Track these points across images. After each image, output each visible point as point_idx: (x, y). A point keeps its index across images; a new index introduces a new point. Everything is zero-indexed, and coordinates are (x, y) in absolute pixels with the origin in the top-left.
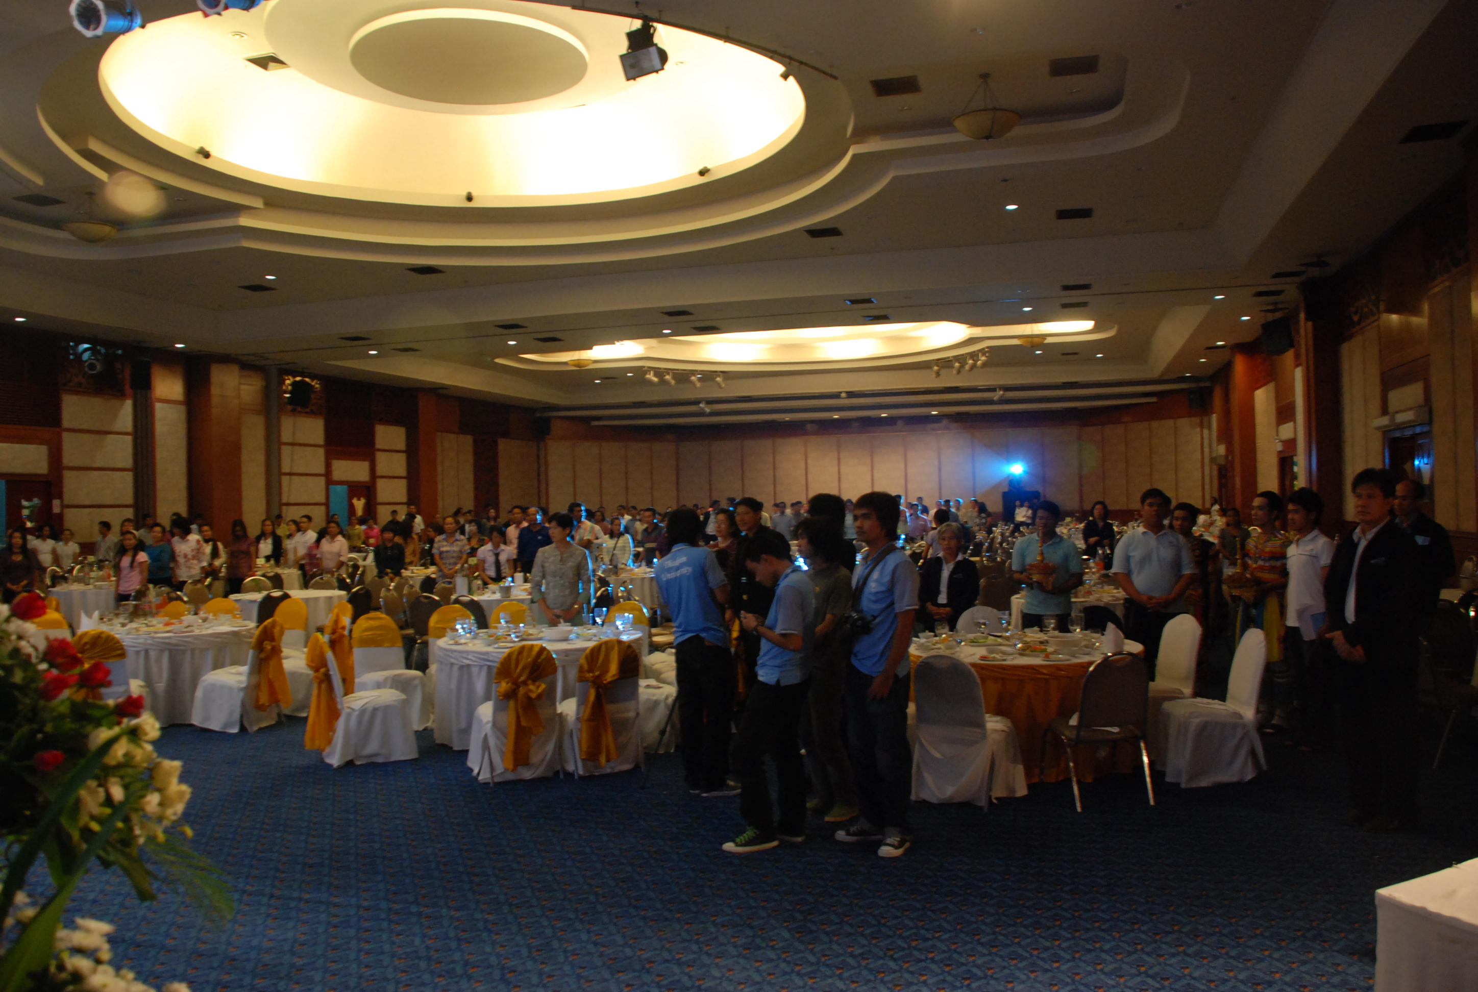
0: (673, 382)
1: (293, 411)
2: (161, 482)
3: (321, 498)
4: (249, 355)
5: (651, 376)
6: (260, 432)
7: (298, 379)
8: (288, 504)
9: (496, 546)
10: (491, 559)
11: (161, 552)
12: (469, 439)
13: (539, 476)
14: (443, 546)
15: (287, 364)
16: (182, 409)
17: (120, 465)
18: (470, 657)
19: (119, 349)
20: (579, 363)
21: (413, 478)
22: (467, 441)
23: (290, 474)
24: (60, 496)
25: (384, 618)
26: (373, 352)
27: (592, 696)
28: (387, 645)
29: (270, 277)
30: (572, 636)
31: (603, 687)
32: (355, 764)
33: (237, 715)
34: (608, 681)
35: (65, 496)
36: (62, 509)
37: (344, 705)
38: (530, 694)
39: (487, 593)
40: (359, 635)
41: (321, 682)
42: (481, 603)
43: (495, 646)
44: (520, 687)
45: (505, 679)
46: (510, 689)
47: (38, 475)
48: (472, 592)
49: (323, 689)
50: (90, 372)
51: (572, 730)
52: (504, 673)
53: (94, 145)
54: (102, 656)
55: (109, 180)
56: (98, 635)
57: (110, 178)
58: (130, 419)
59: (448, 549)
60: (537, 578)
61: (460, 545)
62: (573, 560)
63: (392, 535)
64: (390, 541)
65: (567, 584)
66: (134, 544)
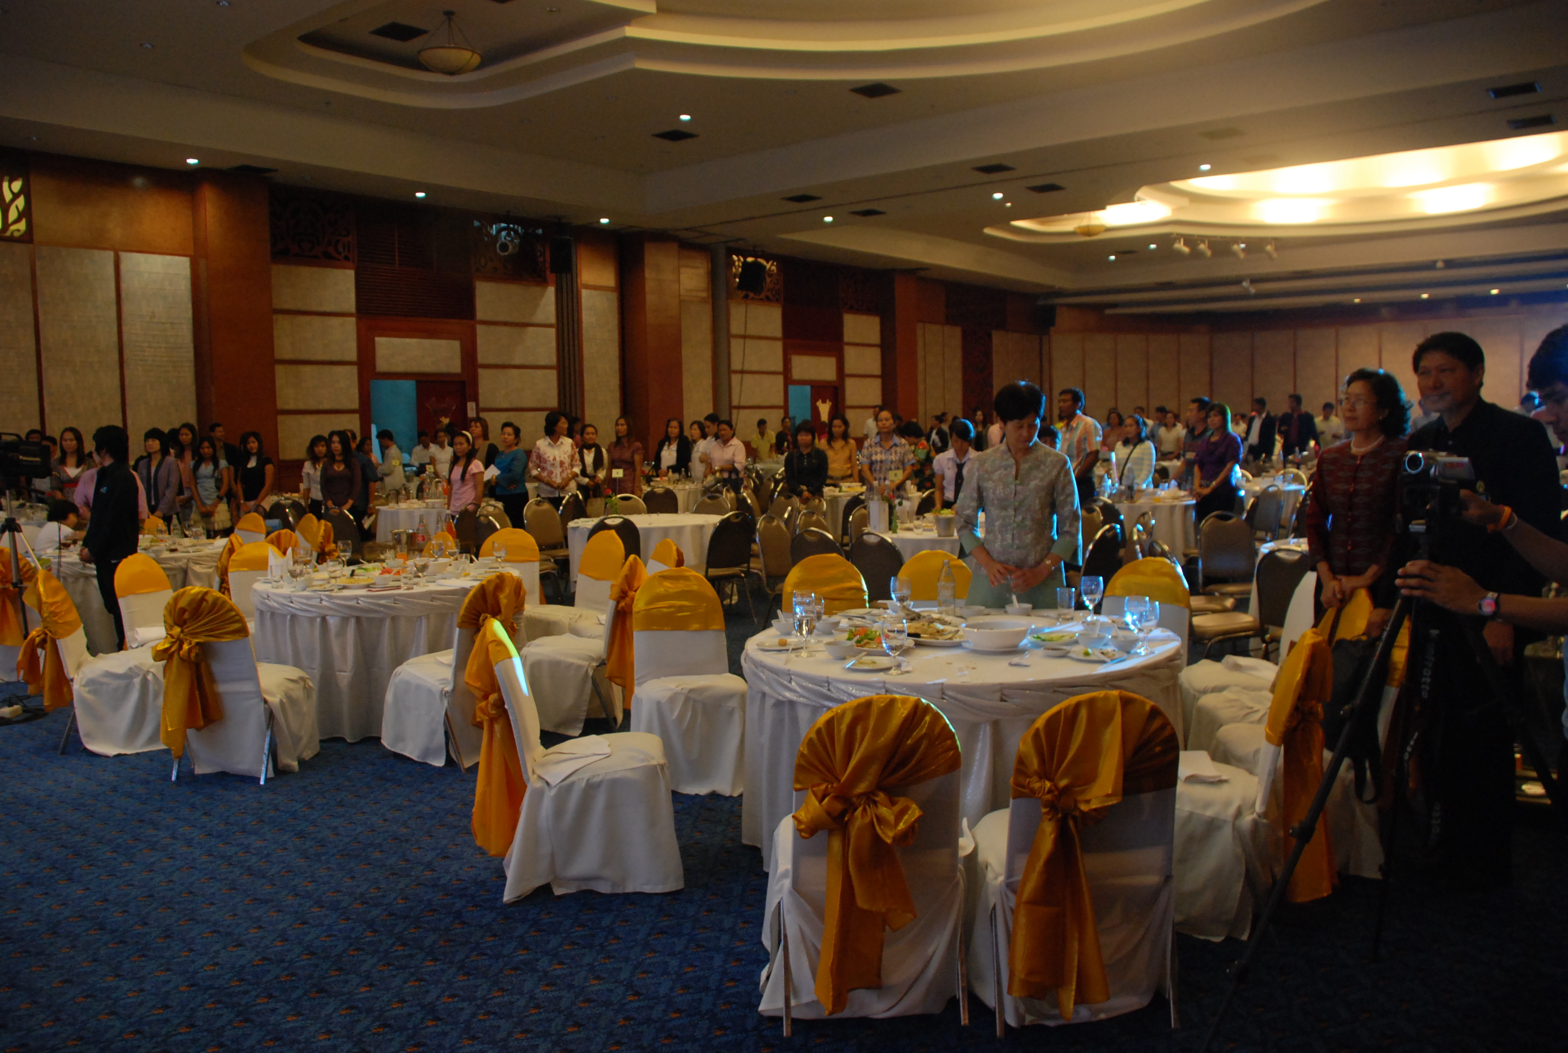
0: (1209, 253)
1: (746, 297)
2: (589, 381)
3: (779, 400)
4: (686, 229)
5: (1180, 246)
6: (706, 324)
7: (750, 259)
8: (739, 407)
9: (961, 453)
10: (950, 474)
11: (512, 460)
12: (957, 331)
13: (1041, 377)
14: (876, 453)
15: (737, 240)
16: (613, 297)
17: (542, 363)
18: (793, 685)
19: (538, 228)
20: (1088, 231)
21: (888, 377)
22: (955, 334)
23: (742, 372)
24: (476, 399)
25: (694, 576)
26: (828, 219)
27: (1047, 843)
28: (696, 626)
29: (685, 117)
30: (1025, 642)
31: (1074, 818)
32: (553, 893)
33: (441, 738)
34: (1094, 807)
35: (481, 398)
36: (477, 413)
37: (533, 772)
38: (880, 828)
39: (917, 528)
40: (644, 608)
41: (492, 721)
42: (899, 546)
43: (849, 664)
44: (856, 809)
45: (819, 785)
46: (828, 813)
47: (449, 375)
48: (893, 524)
49: (498, 735)
50: (502, 254)
51: (994, 908)
52: (816, 768)
54: (209, 632)
56: (200, 596)
58: (552, 308)
59: (883, 457)
60: (968, 512)
61: (900, 453)
62: (1041, 475)
63: (810, 437)
64: (807, 446)
65: (1028, 523)
66: (467, 451)
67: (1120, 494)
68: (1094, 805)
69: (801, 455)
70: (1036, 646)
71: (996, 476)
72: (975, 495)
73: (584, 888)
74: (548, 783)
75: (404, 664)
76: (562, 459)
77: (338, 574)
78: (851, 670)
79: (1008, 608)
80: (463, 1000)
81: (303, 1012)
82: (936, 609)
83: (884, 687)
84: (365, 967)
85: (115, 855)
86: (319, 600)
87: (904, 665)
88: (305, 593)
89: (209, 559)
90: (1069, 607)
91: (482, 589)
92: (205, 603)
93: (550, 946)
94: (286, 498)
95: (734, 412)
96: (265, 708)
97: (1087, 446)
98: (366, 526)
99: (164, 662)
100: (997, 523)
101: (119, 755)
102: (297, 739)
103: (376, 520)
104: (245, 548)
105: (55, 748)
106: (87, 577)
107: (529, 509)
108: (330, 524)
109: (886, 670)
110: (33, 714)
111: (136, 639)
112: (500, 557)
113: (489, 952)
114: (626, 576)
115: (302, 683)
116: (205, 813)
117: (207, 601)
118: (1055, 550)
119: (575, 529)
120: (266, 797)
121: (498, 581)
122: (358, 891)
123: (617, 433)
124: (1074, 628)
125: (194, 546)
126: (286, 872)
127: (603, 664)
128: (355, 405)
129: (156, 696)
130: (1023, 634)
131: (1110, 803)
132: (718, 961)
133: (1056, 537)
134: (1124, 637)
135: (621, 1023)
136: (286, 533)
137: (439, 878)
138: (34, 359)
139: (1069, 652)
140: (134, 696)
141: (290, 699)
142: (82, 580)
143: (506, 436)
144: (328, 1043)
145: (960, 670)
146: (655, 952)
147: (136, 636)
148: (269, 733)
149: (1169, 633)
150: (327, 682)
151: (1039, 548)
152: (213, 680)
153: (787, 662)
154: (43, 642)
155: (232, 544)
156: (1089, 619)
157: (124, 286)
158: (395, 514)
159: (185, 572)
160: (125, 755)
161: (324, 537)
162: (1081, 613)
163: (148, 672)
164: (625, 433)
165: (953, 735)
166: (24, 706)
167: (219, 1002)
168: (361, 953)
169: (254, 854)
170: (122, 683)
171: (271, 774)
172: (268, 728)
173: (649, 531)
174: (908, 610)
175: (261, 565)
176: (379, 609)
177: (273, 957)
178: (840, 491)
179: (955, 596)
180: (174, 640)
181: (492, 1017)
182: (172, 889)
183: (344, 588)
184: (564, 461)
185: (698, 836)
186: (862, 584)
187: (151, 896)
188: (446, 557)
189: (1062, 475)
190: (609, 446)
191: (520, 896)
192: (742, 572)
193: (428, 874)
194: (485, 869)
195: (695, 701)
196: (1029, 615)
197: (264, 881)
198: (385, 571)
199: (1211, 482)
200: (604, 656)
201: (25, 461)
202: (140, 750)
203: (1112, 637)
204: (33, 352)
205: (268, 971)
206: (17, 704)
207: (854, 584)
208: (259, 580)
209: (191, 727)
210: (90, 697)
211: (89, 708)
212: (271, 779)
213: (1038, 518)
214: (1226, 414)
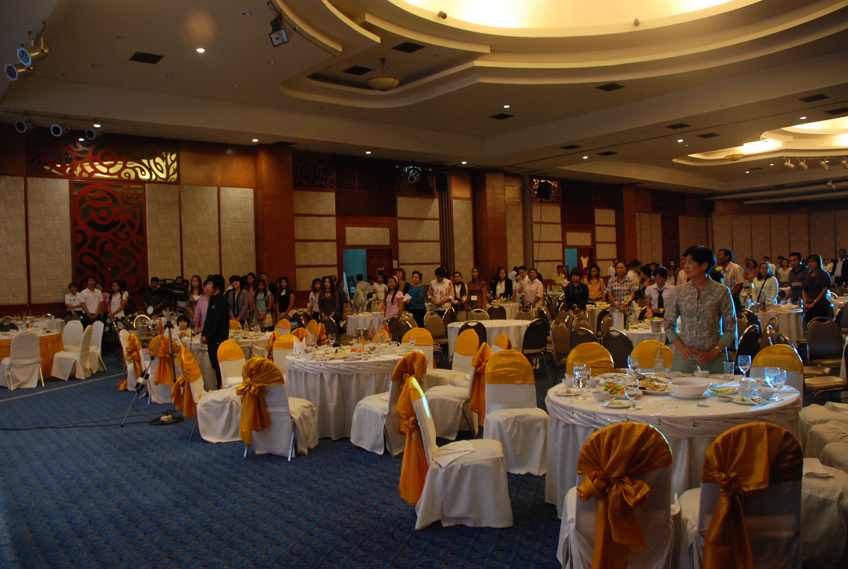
0: (806, 167)
1: (541, 201)
2: (457, 249)
3: (560, 257)
4: (508, 166)
5: (788, 164)
6: (519, 216)
7: (543, 181)
8: (538, 261)
9: (661, 285)
10: (655, 297)
11: (418, 291)
12: (659, 216)
13: (707, 240)
14: (615, 286)
15: (536, 171)
16: (470, 203)
17: (432, 239)
18: (575, 415)
19: (429, 168)
20: (733, 158)
21: (620, 243)
22: (657, 218)
23: (539, 242)
24: (397, 258)
25: (517, 354)
26: (586, 158)
27: (723, 509)
28: (519, 382)
29: (507, 107)
30: (706, 393)
31: (740, 495)
32: (442, 525)
33: (381, 439)
35: (400, 258)
36: (398, 266)
37: (433, 460)
38: (626, 497)
39: (640, 327)
40: (491, 372)
41: (411, 432)
42: (630, 338)
43: (607, 404)
44: (612, 486)
45: (591, 472)
46: (597, 488)
47: (384, 246)
48: (627, 325)
49: (414, 439)
50: (411, 182)
51: (692, 544)
52: (591, 463)
53: (369, 19)
54: (264, 381)
55: (381, 42)
56: (260, 362)
57: (382, 40)
58: (437, 210)
59: (619, 288)
60: (671, 319)
61: (629, 286)
62: (712, 298)
63: (578, 277)
64: (577, 282)
65: (705, 325)
66: (394, 286)
68: (752, 488)
69: (574, 287)
70: (714, 395)
71: (686, 299)
72: (675, 309)
73: (458, 523)
74: (440, 466)
75: (363, 399)
76: (442, 290)
77: (329, 351)
78: (607, 407)
79: (695, 373)
82: (654, 374)
83: (626, 418)
84: (342, 561)
85: (216, 494)
86: (319, 365)
87: (637, 405)
88: (312, 361)
89: (263, 342)
90: (731, 373)
91: (405, 360)
93: (441, 554)
94: (301, 311)
95: (535, 263)
96: (291, 421)
97: (736, 280)
98: (341, 326)
99: (241, 396)
100: (688, 324)
101: (218, 443)
102: (307, 438)
103: (346, 324)
104: (281, 337)
105: (188, 437)
106: (203, 351)
107: (427, 317)
108: (323, 325)
109: (627, 408)
110: (178, 420)
111: (227, 384)
112: (413, 343)
113: (408, 556)
114: (481, 354)
115: (310, 409)
116: (261, 475)
117: (263, 365)
118: (721, 341)
119: (451, 328)
120: (291, 468)
121: (413, 356)
122: (339, 519)
123: (473, 276)
124: (734, 384)
126: (302, 507)
127: (468, 401)
128: (335, 263)
129: (237, 413)
130: (705, 388)
131: (761, 488)
133: (722, 333)
134: (765, 390)
136: (302, 330)
137: (381, 515)
138: (179, 241)
139: (733, 399)
140: (226, 413)
141: (304, 417)
142: (200, 353)
143: (415, 278)
145: (669, 408)
146: (497, 560)
147: (227, 382)
148: (293, 434)
149: (792, 388)
150: (323, 408)
151: (712, 339)
152: (266, 406)
153: (571, 402)
154: (183, 384)
155: (274, 335)
156: (743, 379)
157: (222, 204)
158: (357, 319)
159: (251, 349)
160: (221, 443)
161: (320, 332)
162: (738, 376)
163: (233, 400)
164: (477, 276)
165: (667, 445)
166: (174, 416)
168: (340, 552)
169: (285, 497)
170: (220, 406)
171: (294, 456)
172: (293, 431)
173: (491, 329)
174: (638, 374)
175: (289, 346)
176: (349, 370)
177: (295, 552)
178: (595, 307)
179: (664, 366)
180: (247, 385)
182: (244, 514)
183: (332, 359)
184: (445, 292)
185: (520, 497)
186: (610, 359)
187: (234, 516)
188: (384, 343)
189: (725, 297)
190: (468, 283)
191: (424, 527)
192: (542, 351)
193: (375, 512)
194: (406, 511)
195: (519, 423)
196: (707, 377)
197: (290, 512)
198: (353, 350)
199: (814, 300)
200: (469, 397)
201: (175, 292)
202: (228, 441)
203: (758, 390)
204: (179, 237)
205: (293, 560)
206: (170, 414)
207: (606, 359)
208: (289, 354)
209: (255, 430)
210: (204, 412)
211: (204, 418)
212: (294, 458)
213: (711, 322)
214: (820, 260)
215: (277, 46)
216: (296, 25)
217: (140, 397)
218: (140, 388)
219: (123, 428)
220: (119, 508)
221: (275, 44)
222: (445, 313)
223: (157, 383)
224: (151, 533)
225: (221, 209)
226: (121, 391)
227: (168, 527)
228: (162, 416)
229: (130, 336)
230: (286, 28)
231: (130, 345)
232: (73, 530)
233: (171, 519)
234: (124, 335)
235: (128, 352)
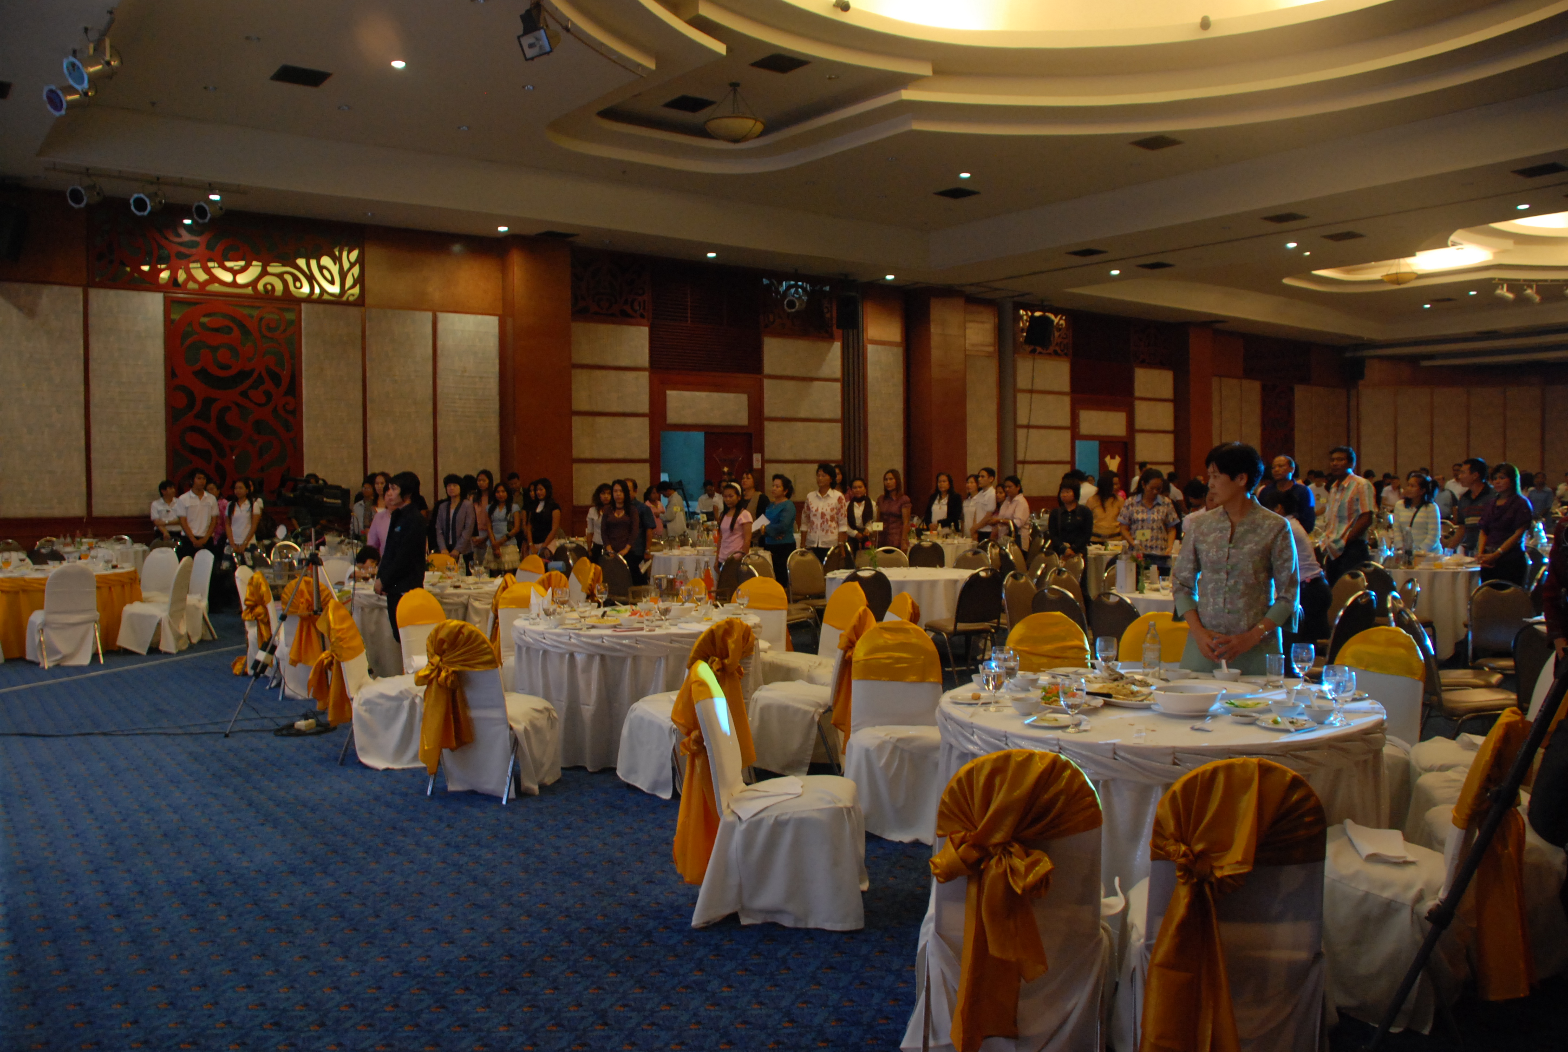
0: (1537, 298)
1: (1033, 351)
2: (873, 434)
3: (1067, 457)
4: (972, 285)
5: (1502, 293)
6: (992, 377)
7: (1037, 314)
8: (1024, 462)
11: (782, 511)
12: (1256, 386)
13: (1348, 431)
14: (1138, 512)
15: (1023, 295)
16: (899, 351)
17: (827, 416)
18: (975, 738)
19: (825, 286)
20: (1397, 279)
21: (1181, 433)
22: (1253, 389)
23: (1028, 427)
24: (761, 450)
25: (914, 629)
26: (1115, 272)
27: (1181, 906)
28: (914, 678)
29: (965, 175)
30: (1216, 707)
31: (1211, 884)
32: (740, 922)
33: (668, 773)
34: (1226, 873)
35: (766, 450)
36: (760, 463)
37: (728, 806)
38: (1013, 878)
39: (1163, 588)
40: (862, 659)
41: (694, 756)
43: (1031, 720)
44: (992, 858)
45: (959, 832)
46: (963, 860)
47: (736, 427)
48: (1140, 584)
49: (698, 769)
50: (789, 311)
51: (1134, 969)
52: (956, 816)
53: (707, 11)
54: (465, 662)
55: (727, 52)
56: (457, 629)
57: (729, 50)
58: (838, 363)
59: (1145, 516)
60: (1186, 574)
61: (1163, 512)
62: (1257, 539)
64: (1070, 503)
65: (1241, 587)
66: (736, 502)
67: (1397, 558)
68: (1227, 872)
69: (1066, 512)
70: (1228, 712)
71: (1211, 538)
72: (1191, 557)
73: (770, 919)
74: (739, 818)
75: (641, 700)
76: (824, 510)
77: (587, 614)
78: (1031, 726)
79: (1216, 672)
80: (633, 1010)
81: (492, 1005)
82: (1141, 671)
83: (1058, 744)
84: (554, 972)
85: (365, 855)
86: (568, 638)
87: (1084, 723)
88: (557, 631)
89: (487, 596)
90: (1280, 674)
91: (712, 633)
92: (461, 636)
93: (725, 970)
94: (570, 542)
95: (1019, 466)
96: (510, 735)
97: (1359, 507)
99: (425, 687)
100: (1210, 586)
101: (387, 769)
102: (538, 766)
104: (514, 587)
105: (336, 759)
106: (381, 608)
107: (793, 559)
108: (599, 568)
109: (1064, 727)
110: (323, 729)
111: (411, 666)
112: (742, 604)
113: (667, 970)
114: (855, 627)
115: (547, 714)
116: (448, 826)
117: (463, 634)
118: (1269, 615)
119: (832, 579)
120: (506, 816)
121: (727, 627)
122: (565, 905)
123: (886, 487)
124: (1280, 695)
125: (476, 583)
126: (506, 883)
127: (829, 710)
128: (646, 455)
129: (420, 717)
130: (1212, 699)
131: (1241, 871)
132: (877, 997)
133: (1274, 602)
134: (1319, 707)
135: (770, 1046)
136: (556, 574)
137: (639, 900)
138: (361, 409)
139: (1258, 719)
140: (403, 716)
141: (534, 728)
142: (376, 611)
143: (775, 488)
144: (506, 1034)
145: (1139, 731)
146: (819, 984)
147: (413, 663)
148: (513, 757)
149: (1378, 706)
150: (573, 713)
151: (1253, 612)
152: (466, 705)
153: (974, 715)
154: (331, 663)
155: (506, 583)
156: (1299, 687)
157: (440, 343)
158: (668, 560)
159: (466, 607)
160: (392, 770)
161: (593, 580)
162: (1291, 681)
163: (416, 696)
164: (894, 487)
165: (1093, 793)
166: (318, 721)
167: (423, 989)
168: (553, 959)
169: (481, 865)
170: (394, 704)
171: (513, 795)
172: (512, 752)
173: (902, 584)
174: (1113, 670)
175: (524, 603)
176: (624, 649)
177: (477, 955)
178: (1105, 550)
179: (1160, 659)
180: (433, 667)
181: (654, 1028)
182: (405, 889)
183: (593, 627)
184: (826, 513)
185: (891, 881)
186: (1084, 644)
187: (387, 893)
188: (693, 602)
189: (1280, 538)
190: (878, 499)
191: (707, 922)
192: (992, 627)
193: (631, 895)
194: (683, 895)
195: (903, 750)
196: (1236, 681)
197: (485, 888)
198: (634, 613)
199: (1497, 548)
200: (830, 704)
201: (326, 502)
202: (405, 766)
203: (1306, 706)
204: (360, 403)
205: (470, 967)
206: (312, 718)
207: (1076, 643)
208: (520, 617)
209: (445, 748)
210: (366, 715)
211: (365, 726)
212: (513, 800)
213: (1251, 582)
214: (1515, 476)
215: (532, 59)
216: (569, 20)
217: (268, 687)
218: (259, 668)
219: (226, 740)
220: (194, 871)
221: (528, 56)
222: (829, 553)
223: (294, 663)
224: (241, 915)
225: (439, 352)
226: (236, 675)
227: (271, 905)
228: (299, 720)
229: (252, 578)
230: (547, 26)
231: (252, 594)
232: (111, 904)
233: (280, 893)
234: (243, 575)
235: (248, 606)
